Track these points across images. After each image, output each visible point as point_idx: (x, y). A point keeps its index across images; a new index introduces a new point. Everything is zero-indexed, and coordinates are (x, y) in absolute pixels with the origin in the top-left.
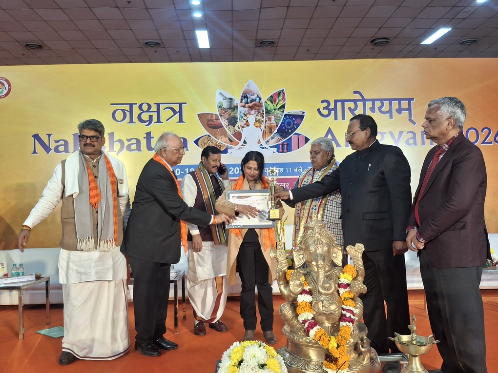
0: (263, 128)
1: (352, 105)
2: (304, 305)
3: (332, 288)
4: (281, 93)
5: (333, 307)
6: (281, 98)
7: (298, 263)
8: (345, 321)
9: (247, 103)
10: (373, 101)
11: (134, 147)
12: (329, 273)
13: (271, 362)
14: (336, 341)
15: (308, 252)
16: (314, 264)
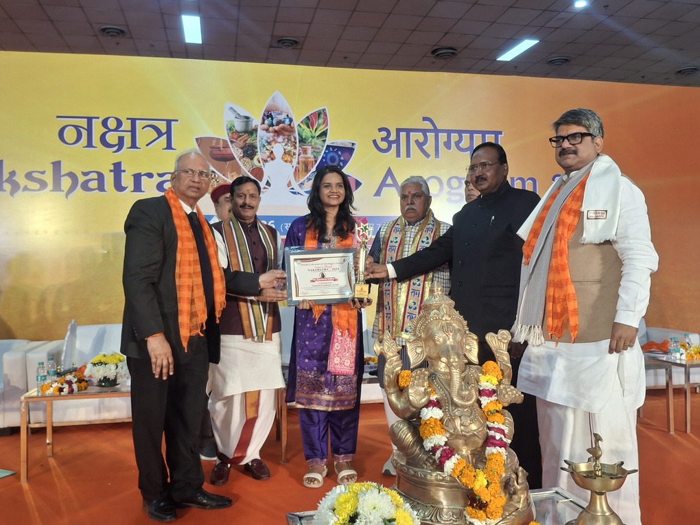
0: (295, 164)
1: (420, 137)
2: (433, 423)
3: (472, 397)
4: (321, 114)
5: (474, 427)
6: (321, 121)
8: (495, 445)
9: (272, 125)
10: (449, 132)
11: (93, 184)
13: (400, 516)
14: (485, 476)
15: (431, 343)
16: (444, 361)
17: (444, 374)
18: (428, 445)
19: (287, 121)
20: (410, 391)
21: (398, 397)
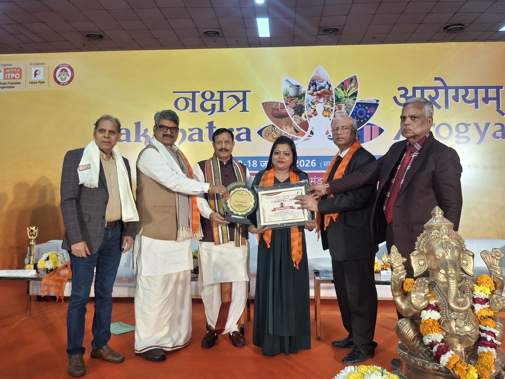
0: (332, 117)
1: (432, 93)
2: (431, 323)
3: (467, 303)
4: (353, 80)
5: (468, 328)
6: (352, 85)
7: (417, 270)
8: (486, 345)
9: (316, 90)
10: (457, 89)
11: (196, 137)
14: (476, 371)
15: (432, 257)
16: (443, 273)
17: (443, 283)
18: (427, 340)
20: (413, 295)
21: (403, 300)
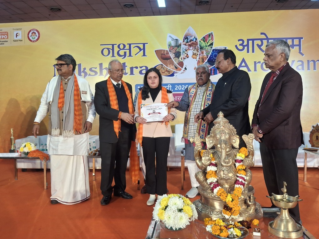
0: (198, 59)
1: (259, 42)
2: (211, 173)
3: (230, 162)
4: (210, 35)
5: (231, 175)
6: (210, 38)
7: (209, 146)
8: (239, 184)
9: (188, 42)
12: (229, 153)
13: (186, 208)
14: (231, 196)
15: (215, 139)
16: (219, 146)
18: (209, 182)
19: (195, 40)
20: (203, 158)
21: (200, 161)
